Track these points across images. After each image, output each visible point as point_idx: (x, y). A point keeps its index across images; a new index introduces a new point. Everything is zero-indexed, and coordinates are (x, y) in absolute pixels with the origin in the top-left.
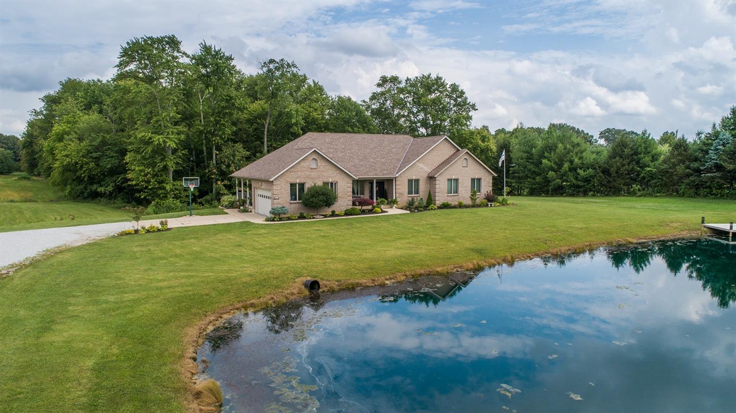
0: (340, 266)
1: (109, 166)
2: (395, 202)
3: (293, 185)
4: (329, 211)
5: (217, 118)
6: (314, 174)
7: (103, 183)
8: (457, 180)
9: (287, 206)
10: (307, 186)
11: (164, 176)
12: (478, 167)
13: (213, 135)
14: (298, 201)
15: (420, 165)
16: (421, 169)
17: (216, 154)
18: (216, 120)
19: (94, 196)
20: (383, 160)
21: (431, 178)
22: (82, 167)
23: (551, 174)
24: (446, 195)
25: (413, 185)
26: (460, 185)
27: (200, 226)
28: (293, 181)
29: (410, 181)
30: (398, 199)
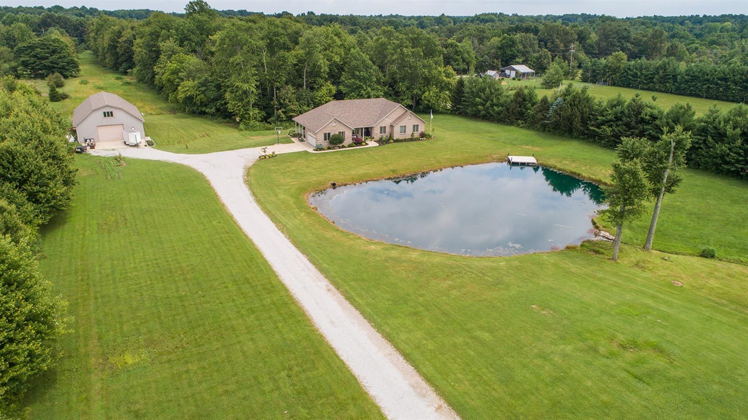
0: (343, 178)
1: (212, 97)
2: (373, 138)
3: (325, 134)
4: (341, 145)
5: (277, 71)
6: (334, 129)
7: (208, 106)
8: (405, 126)
9: (322, 143)
10: (331, 134)
11: (248, 107)
12: (416, 119)
13: (275, 81)
14: (327, 141)
15: (387, 119)
16: (387, 122)
17: (276, 93)
18: (277, 73)
19: (202, 114)
20: (368, 116)
21: (392, 126)
22: (196, 97)
23: (480, 107)
24: (399, 134)
25: (383, 129)
26: (406, 129)
27: (289, 153)
28: (325, 132)
29: (381, 128)
30: (375, 137)
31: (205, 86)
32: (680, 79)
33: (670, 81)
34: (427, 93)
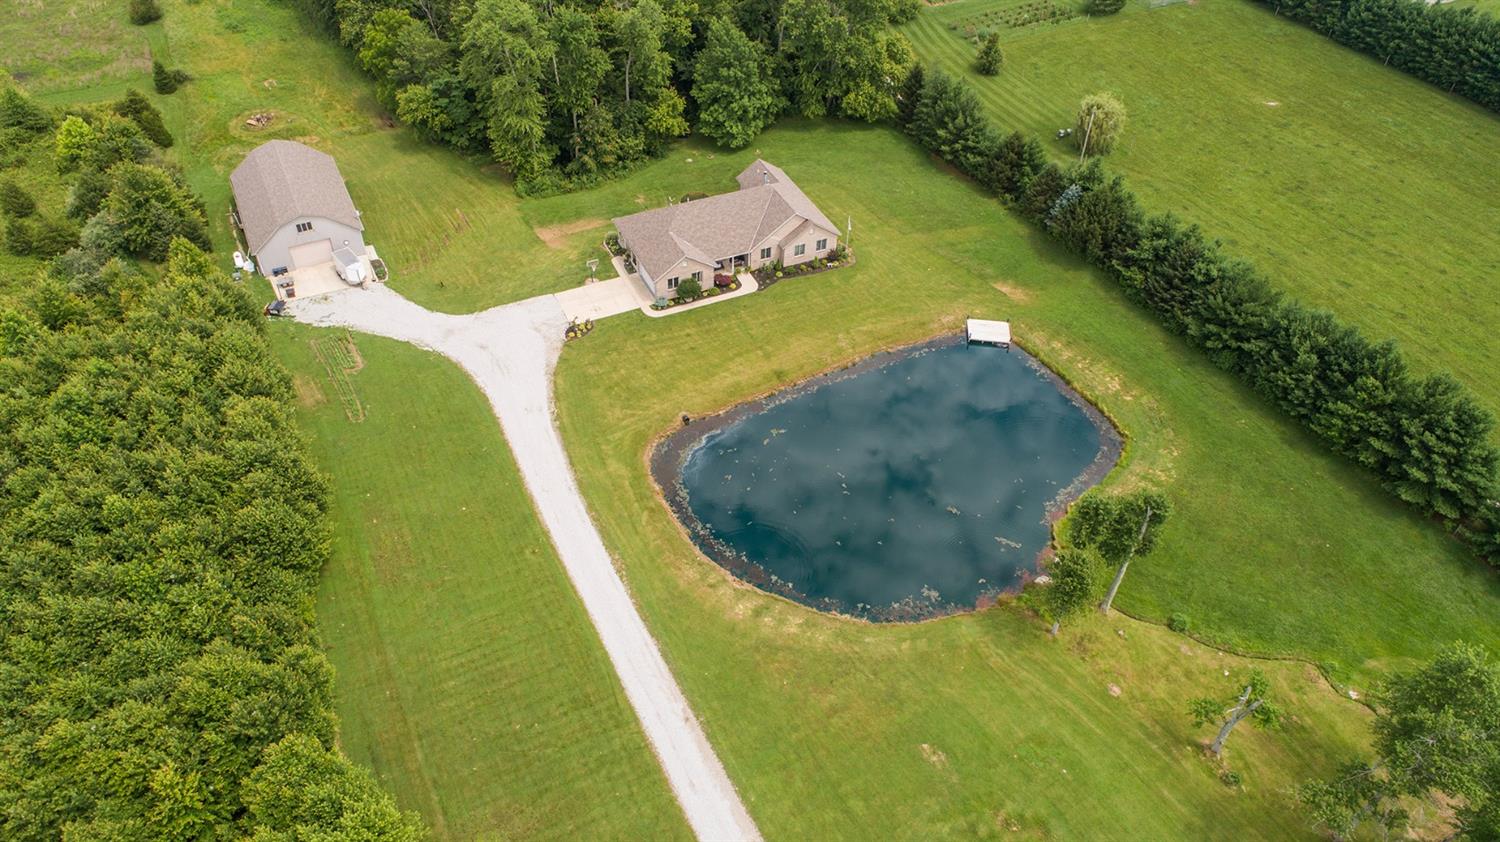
0: (700, 400)
2: (749, 268)
3: (670, 281)
6: (685, 270)
8: (804, 245)
9: (665, 295)
10: (680, 279)
11: (529, 151)
13: (575, 105)
14: (673, 288)
15: (772, 237)
16: (772, 240)
17: (578, 124)
21: (781, 248)
24: (793, 258)
25: (765, 253)
26: (806, 249)
27: (612, 318)
28: (671, 278)
29: (763, 250)
30: (752, 265)
31: (448, 96)
32: (1352, 15)
33: (1336, 11)
34: (852, 96)
